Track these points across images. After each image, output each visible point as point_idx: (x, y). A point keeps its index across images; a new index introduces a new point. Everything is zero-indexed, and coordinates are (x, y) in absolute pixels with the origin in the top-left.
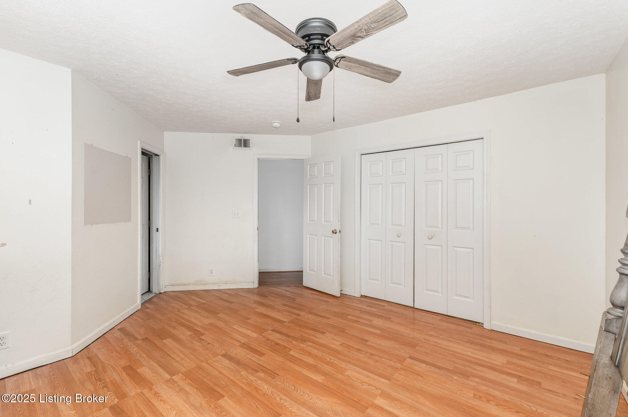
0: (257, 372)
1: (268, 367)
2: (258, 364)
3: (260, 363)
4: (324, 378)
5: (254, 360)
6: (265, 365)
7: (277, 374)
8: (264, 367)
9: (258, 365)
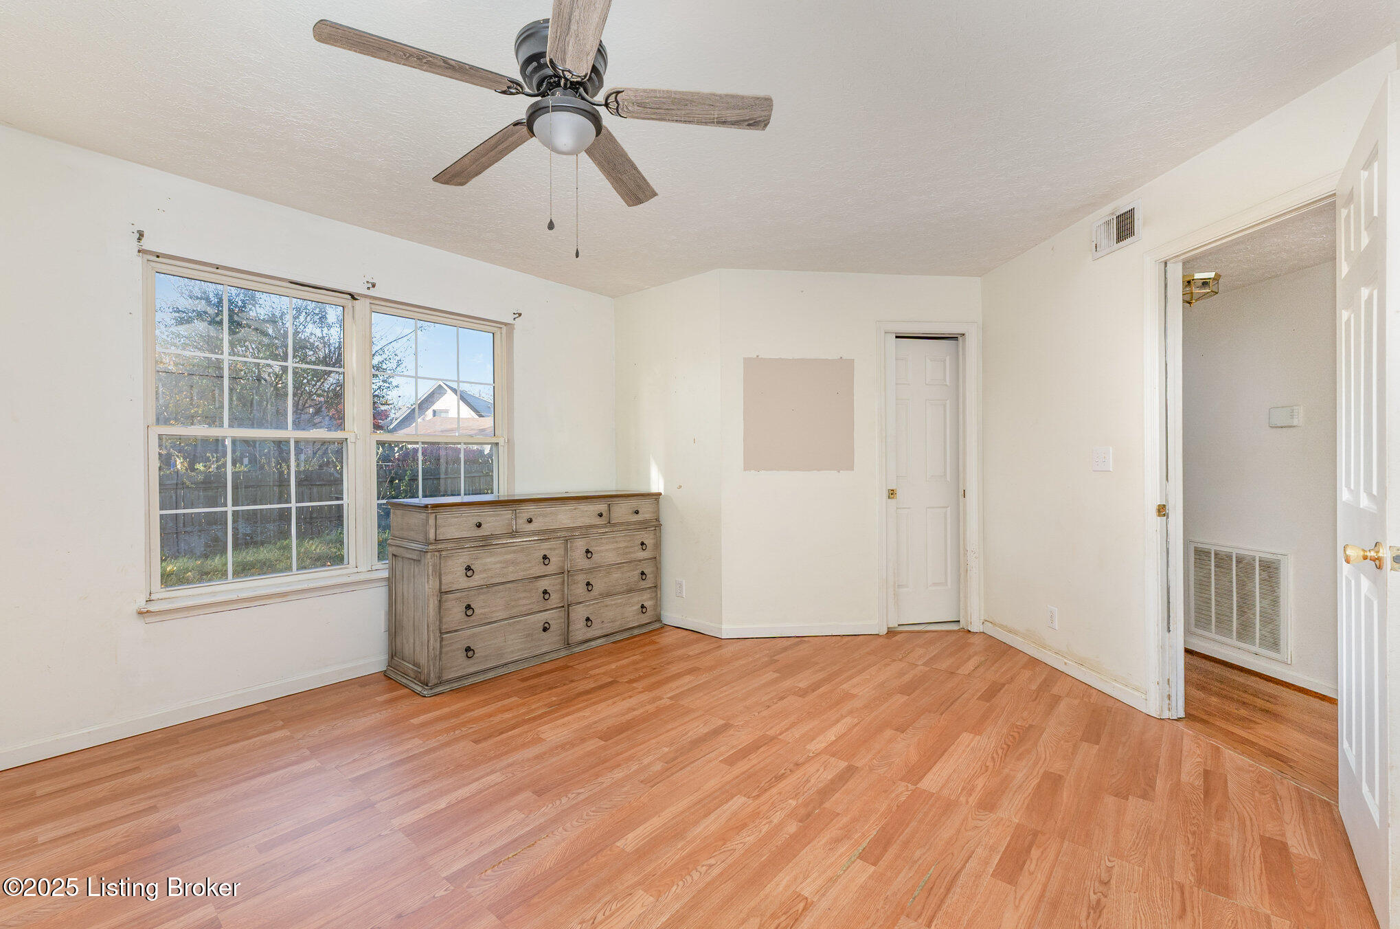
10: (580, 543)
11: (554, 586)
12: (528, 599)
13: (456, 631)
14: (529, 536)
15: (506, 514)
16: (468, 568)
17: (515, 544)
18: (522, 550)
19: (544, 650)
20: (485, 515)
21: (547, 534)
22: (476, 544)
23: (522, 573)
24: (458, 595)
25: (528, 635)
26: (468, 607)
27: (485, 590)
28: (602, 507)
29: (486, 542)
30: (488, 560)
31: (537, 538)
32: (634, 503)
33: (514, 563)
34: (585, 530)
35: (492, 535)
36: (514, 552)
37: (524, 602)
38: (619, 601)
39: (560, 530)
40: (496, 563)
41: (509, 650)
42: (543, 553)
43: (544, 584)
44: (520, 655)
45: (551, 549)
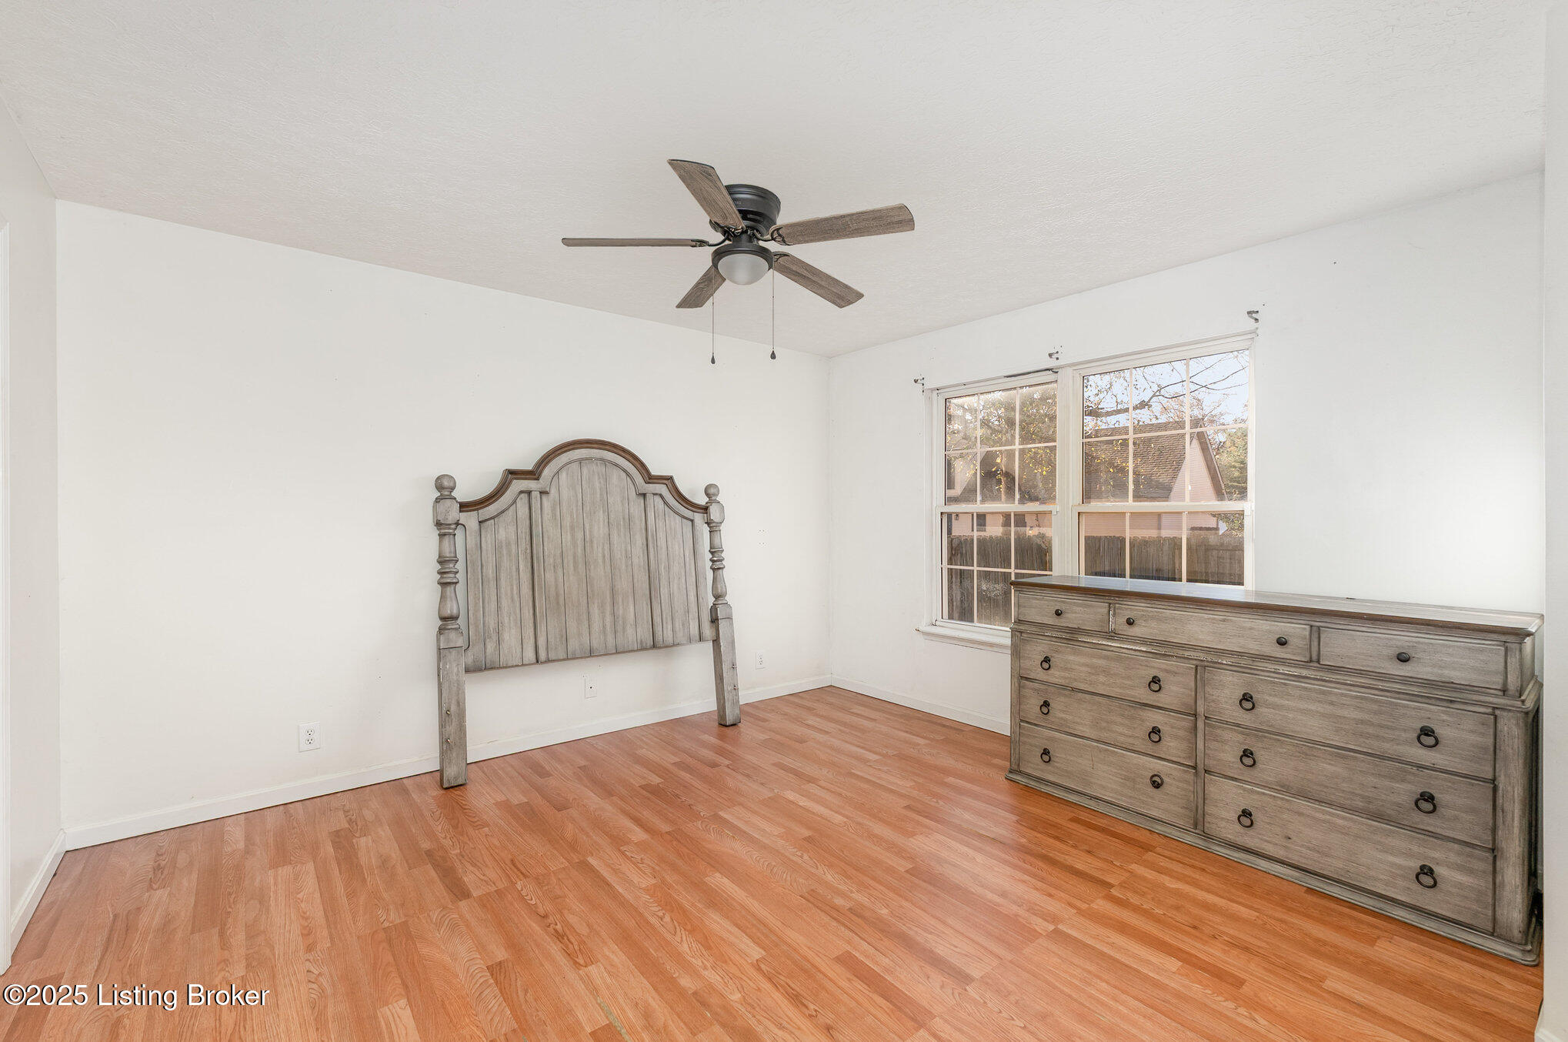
0: (850, 909)
1: (827, 919)
2: (851, 930)
3: (848, 933)
4: (707, 879)
5: (865, 945)
6: (835, 924)
7: (804, 899)
8: (835, 919)
9: (854, 928)
10: (1231, 678)
11: (1172, 728)
12: (1130, 730)
13: (1036, 725)
14: (1135, 643)
15: (1100, 607)
16: (1047, 660)
17: (1112, 649)
18: (1119, 659)
19: (1155, 813)
20: (1071, 603)
21: (1164, 648)
22: (1059, 634)
23: (1118, 690)
24: (1036, 685)
25: (1127, 778)
26: (1046, 704)
27: (1067, 692)
28: (1295, 629)
29: (1072, 635)
30: (1071, 658)
31: (1144, 650)
32: (1403, 639)
33: (1106, 672)
34: (1246, 661)
35: (1079, 628)
36: (1106, 658)
37: (1120, 729)
38: (1340, 822)
39: (1194, 648)
40: (1085, 665)
41: (1099, 782)
42: (1154, 672)
43: (1155, 718)
44: (1116, 799)
45: (1167, 671)
